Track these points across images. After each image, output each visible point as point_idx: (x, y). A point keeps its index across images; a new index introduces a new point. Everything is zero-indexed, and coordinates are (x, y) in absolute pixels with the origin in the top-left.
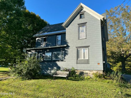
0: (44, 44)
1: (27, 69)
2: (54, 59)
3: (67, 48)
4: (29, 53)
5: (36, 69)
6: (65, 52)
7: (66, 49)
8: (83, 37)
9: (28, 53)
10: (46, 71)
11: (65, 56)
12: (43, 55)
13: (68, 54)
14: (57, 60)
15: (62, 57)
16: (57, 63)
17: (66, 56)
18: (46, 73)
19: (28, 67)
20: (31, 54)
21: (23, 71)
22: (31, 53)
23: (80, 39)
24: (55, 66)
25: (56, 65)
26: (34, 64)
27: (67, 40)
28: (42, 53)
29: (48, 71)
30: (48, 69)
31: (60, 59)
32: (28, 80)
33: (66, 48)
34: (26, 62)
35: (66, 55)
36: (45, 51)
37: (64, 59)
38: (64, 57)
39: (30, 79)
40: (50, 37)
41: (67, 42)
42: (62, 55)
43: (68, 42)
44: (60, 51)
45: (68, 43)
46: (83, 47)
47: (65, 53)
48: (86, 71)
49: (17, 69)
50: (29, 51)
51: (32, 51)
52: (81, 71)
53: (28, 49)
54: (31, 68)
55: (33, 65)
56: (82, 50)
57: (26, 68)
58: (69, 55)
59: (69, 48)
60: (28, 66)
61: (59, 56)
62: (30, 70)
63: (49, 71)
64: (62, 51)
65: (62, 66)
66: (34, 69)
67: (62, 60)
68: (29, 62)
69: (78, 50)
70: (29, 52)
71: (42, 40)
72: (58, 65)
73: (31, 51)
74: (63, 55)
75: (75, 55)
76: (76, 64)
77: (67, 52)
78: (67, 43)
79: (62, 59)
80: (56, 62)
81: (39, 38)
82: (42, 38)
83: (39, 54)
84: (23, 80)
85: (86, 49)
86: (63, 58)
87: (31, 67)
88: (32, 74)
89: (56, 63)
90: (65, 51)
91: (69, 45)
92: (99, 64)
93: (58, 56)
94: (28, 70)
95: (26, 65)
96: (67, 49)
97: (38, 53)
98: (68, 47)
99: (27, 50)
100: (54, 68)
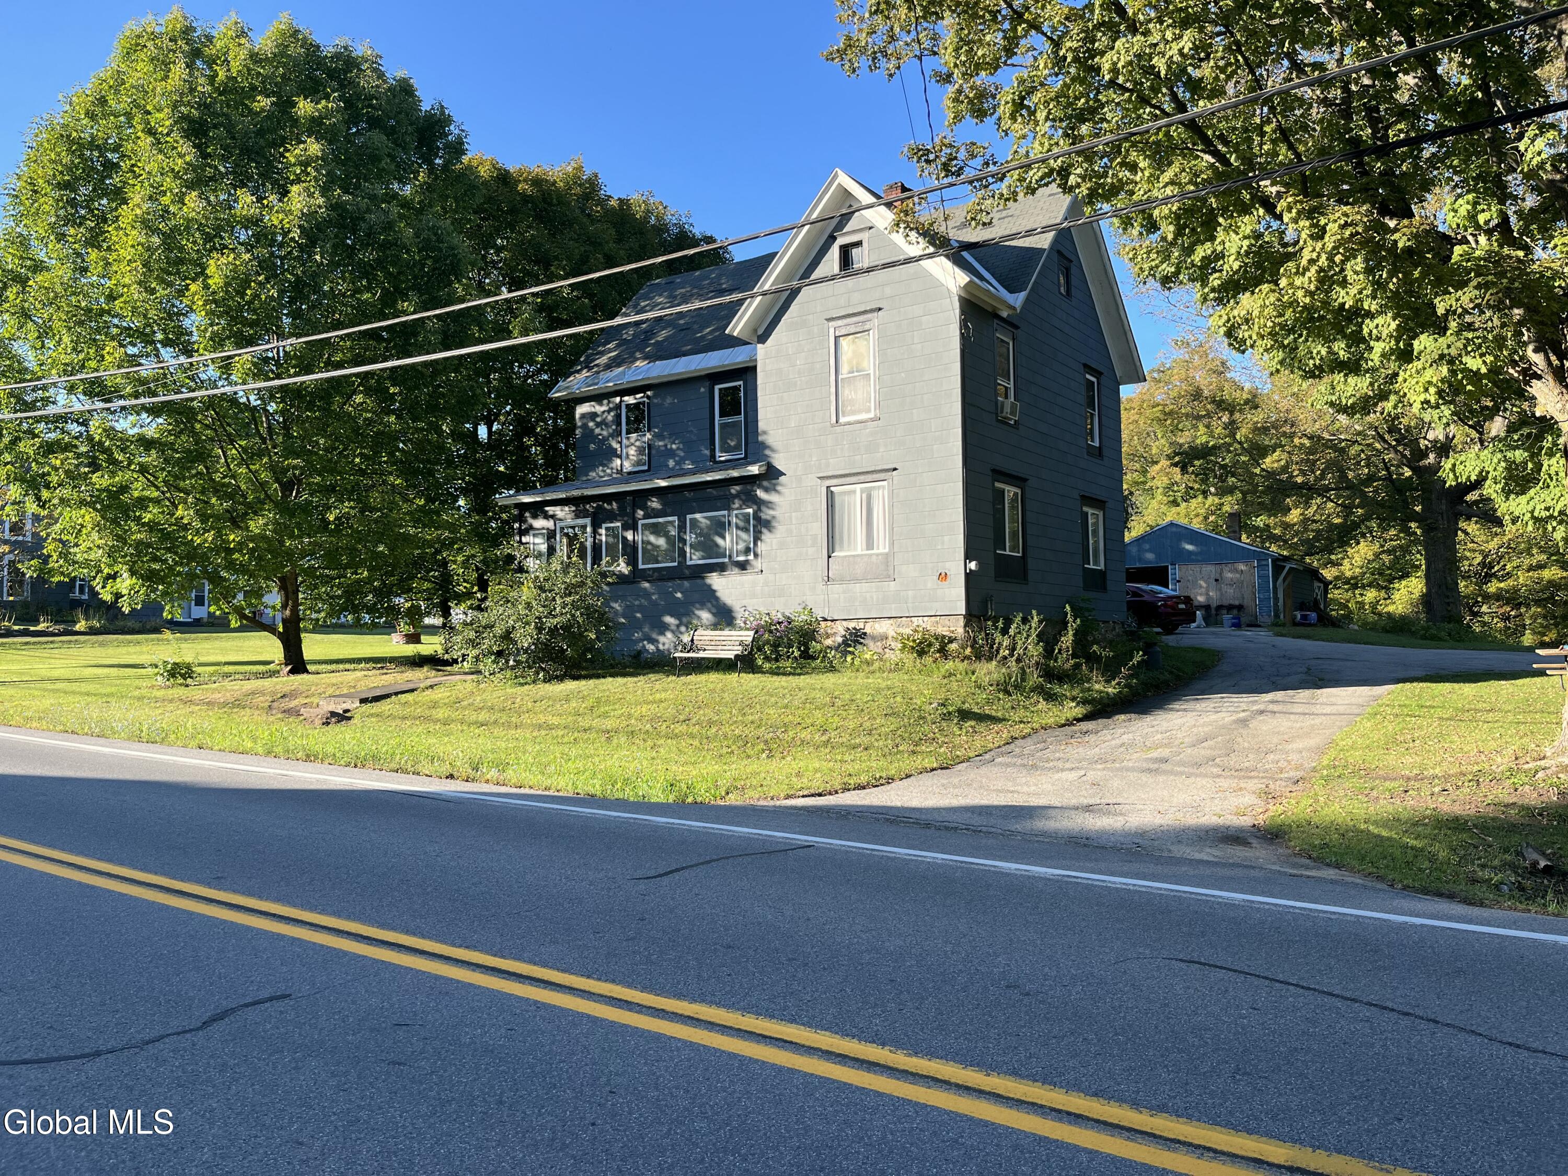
0: (632, 451)
1: (536, 627)
2: (695, 558)
3: (765, 483)
4: (539, 523)
5: (579, 627)
6: (759, 509)
7: (760, 493)
8: (860, 412)
9: (531, 527)
10: (653, 641)
11: (757, 539)
12: (629, 536)
13: (774, 524)
14: (712, 568)
15: (741, 546)
16: (715, 587)
17: (766, 536)
18: (651, 647)
19: (540, 618)
20: (551, 535)
21: (516, 635)
22: (550, 524)
23: (842, 420)
24: (703, 606)
25: (710, 598)
26: (568, 599)
27: (765, 433)
28: (619, 524)
29: (662, 639)
30: (663, 628)
31: (730, 557)
32: (547, 685)
33: (760, 486)
34: (525, 589)
35: (764, 530)
36: (635, 507)
37: (751, 557)
38: (755, 544)
39: (557, 677)
40: (669, 400)
41: (764, 446)
42: (740, 533)
43: (768, 447)
44: (729, 509)
45: (773, 450)
46: (862, 478)
47: (757, 518)
48: (877, 626)
49: (485, 628)
50: (537, 509)
51: (558, 511)
52: (851, 625)
53: (527, 499)
54: (555, 621)
55: (564, 605)
56: (854, 492)
57: (528, 623)
58: (781, 530)
59: (779, 488)
60: (539, 610)
61: (724, 538)
62: (553, 631)
63: (669, 635)
64: (740, 508)
65: (744, 602)
66: (572, 626)
67: (743, 566)
68: (542, 589)
69: (830, 495)
70: (535, 517)
71: (618, 417)
72: (718, 594)
73: (550, 509)
74: (746, 530)
75: (819, 529)
76: (820, 586)
77: (771, 512)
78: (767, 452)
79: (741, 558)
80: (708, 581)
81: (599, 409)
82: (619, 407)
83: (603, 531)
84: (522, 685)
85: (879, 487)
86: (747, 551)
87: (554, 617)
88: (563, 651)
89: (709, 586)
90: (759, 504)
91: (779, 462)
92: (943, 577)
93: (719, 541)
94: (539, 629)
95: (529, 606)
96: (767, 490)
97: (596, 526)
98: (772, 474)
99: (523, 507)
100: (699, 618)
